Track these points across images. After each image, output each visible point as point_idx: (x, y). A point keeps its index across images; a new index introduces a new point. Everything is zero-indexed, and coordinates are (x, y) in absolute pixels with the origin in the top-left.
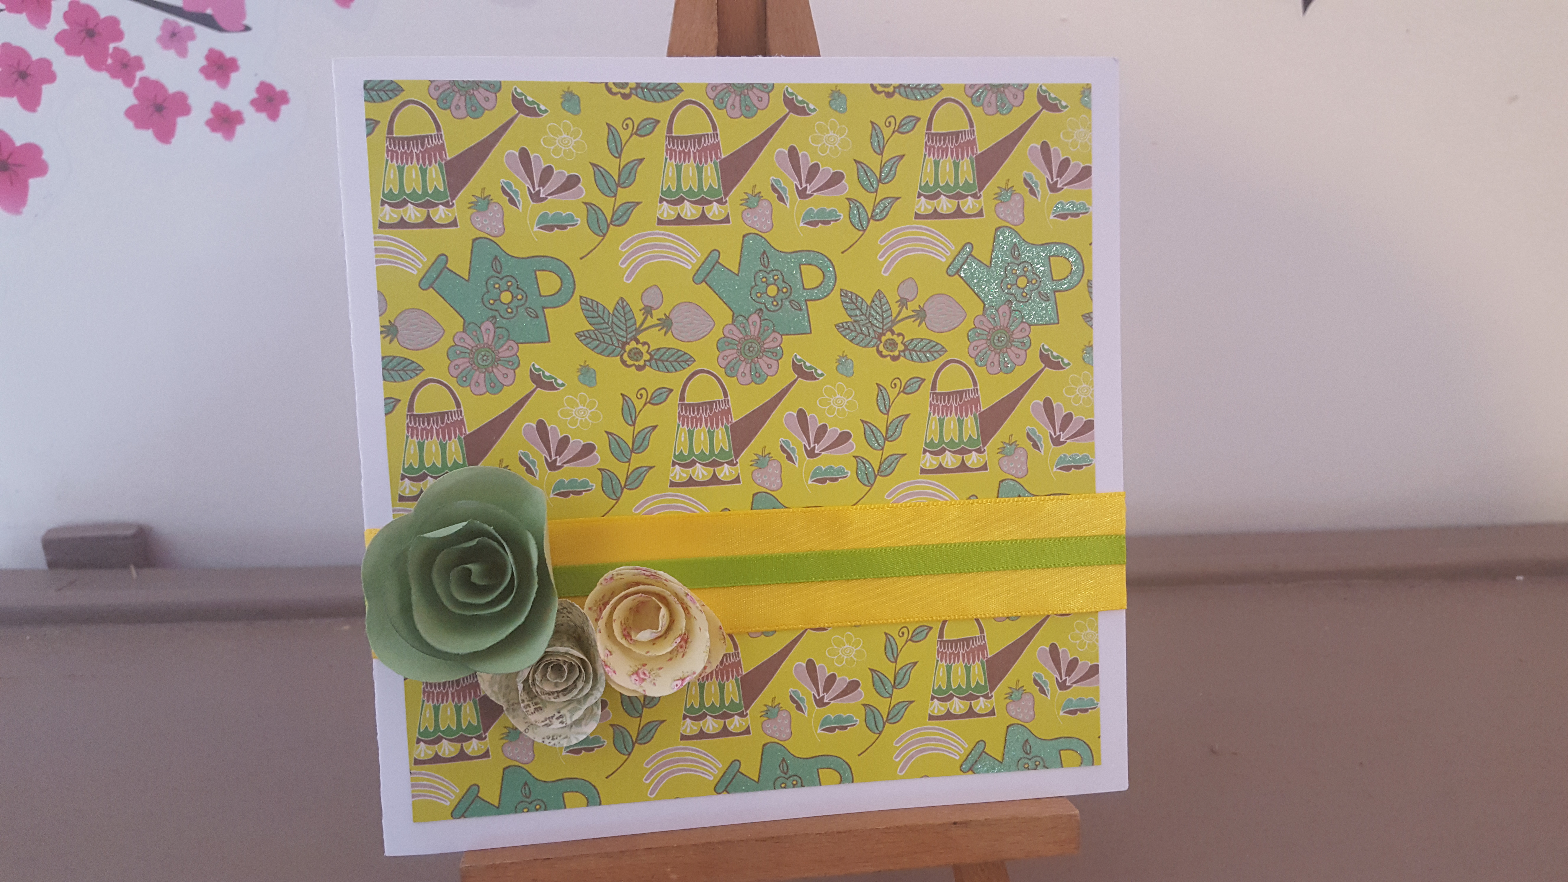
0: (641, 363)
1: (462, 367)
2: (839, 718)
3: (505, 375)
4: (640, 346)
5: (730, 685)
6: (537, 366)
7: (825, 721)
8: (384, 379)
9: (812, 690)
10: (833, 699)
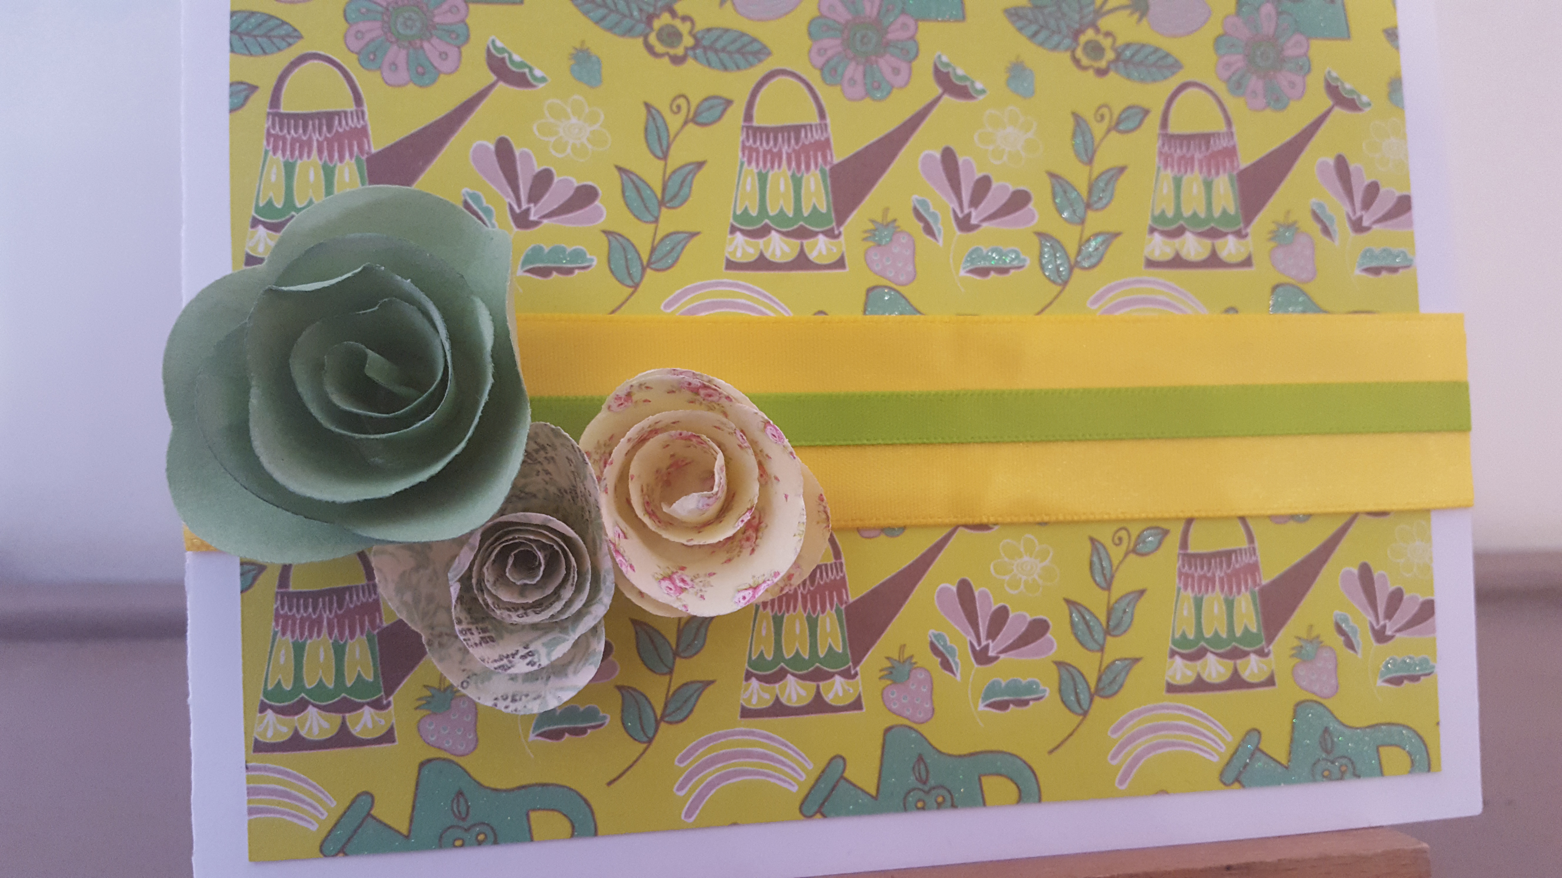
0: (679, 51)
1: (368, 37)
2: (1014, 686)
3: (444, 56)
4: (678, 23)
5: (828, 620)
6: (499, 44)
7: (992, 689)
8: (232, 51)
9: (968, 633)
10: (1004, 651)
